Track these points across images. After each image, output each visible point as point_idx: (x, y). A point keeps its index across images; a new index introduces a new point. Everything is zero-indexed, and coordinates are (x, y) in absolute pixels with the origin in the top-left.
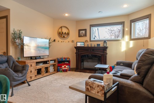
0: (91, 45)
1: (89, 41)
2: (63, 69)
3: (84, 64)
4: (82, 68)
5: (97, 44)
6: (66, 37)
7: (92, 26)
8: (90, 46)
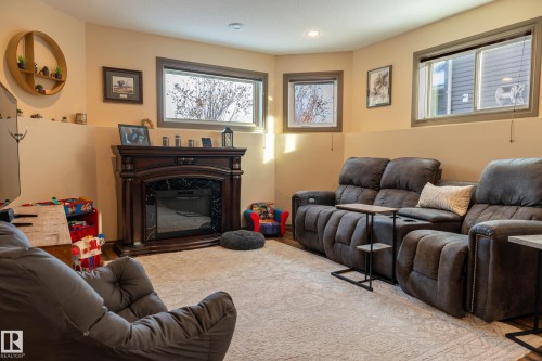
0: (177, 141)
1: (154, 122)
2: (84, 256)
3: (159, 217)
4: (150, 235)
5: (203, 139)
6: (47, 91)
7: (164, 64)
8: (172, 144)
